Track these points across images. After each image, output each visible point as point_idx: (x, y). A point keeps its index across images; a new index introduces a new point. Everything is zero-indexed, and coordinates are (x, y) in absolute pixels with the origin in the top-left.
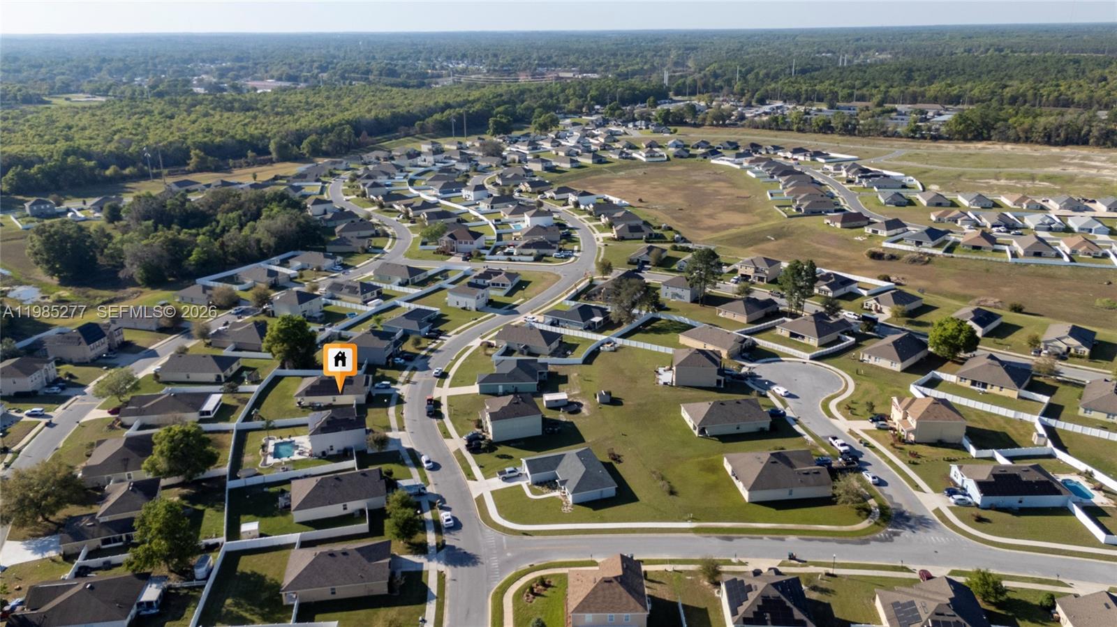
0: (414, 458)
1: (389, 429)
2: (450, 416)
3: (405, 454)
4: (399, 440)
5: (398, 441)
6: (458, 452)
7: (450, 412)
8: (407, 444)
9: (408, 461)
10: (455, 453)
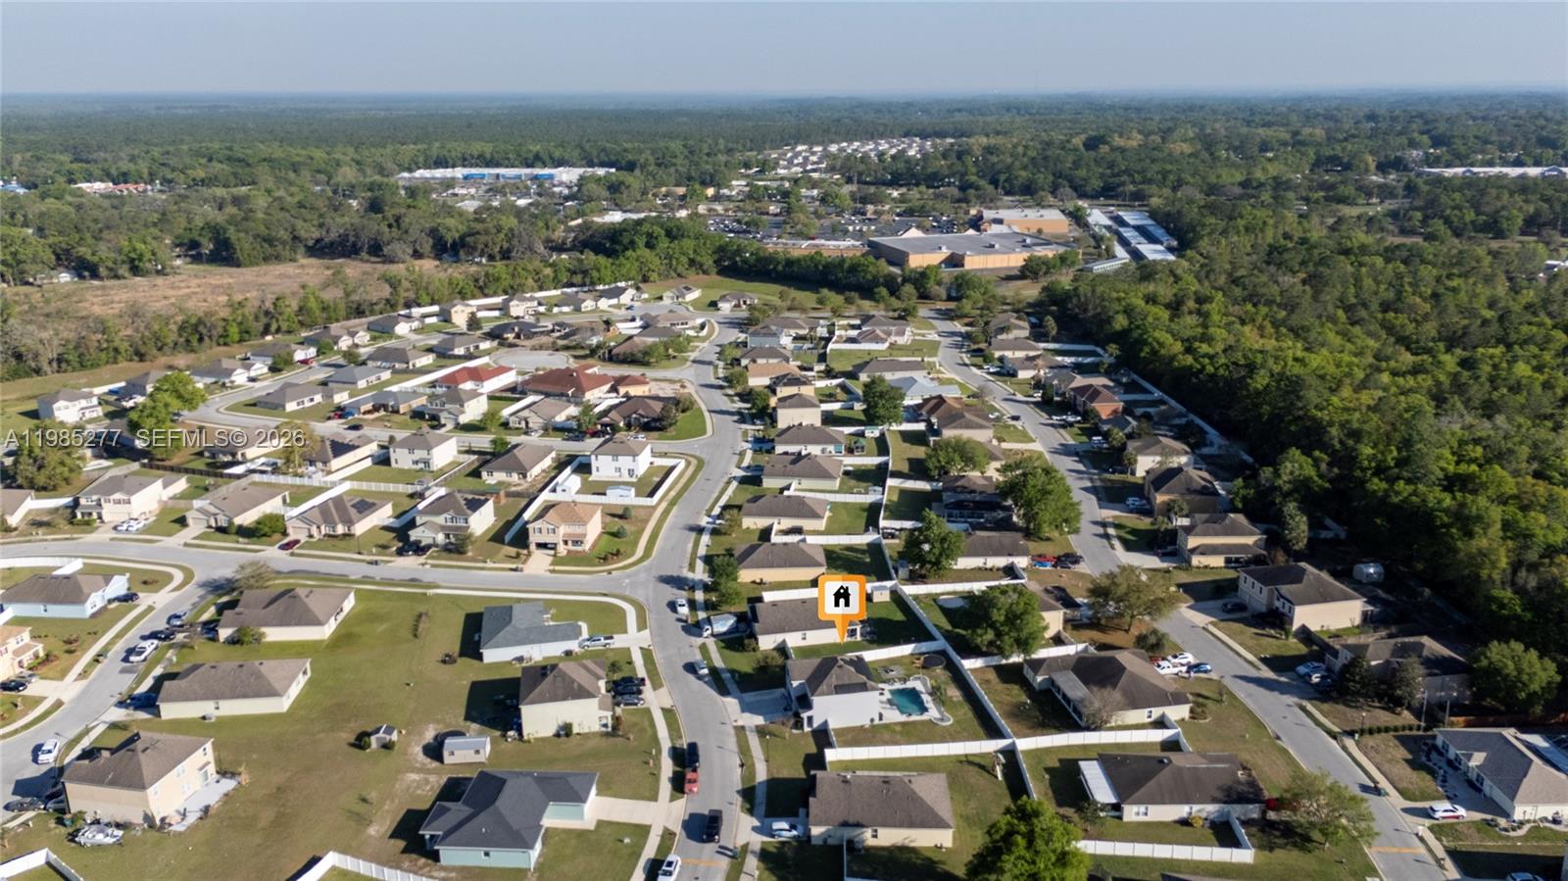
0: (719, 681)
1: (761, 732)
2: (659, 751)
3: (732, 687)
4: (743, 711)
5: (746, 708)
6: (656, 686)
7: (657, 758)
8: (731, 703)
9: (726, 676)
10: (661, 686)
